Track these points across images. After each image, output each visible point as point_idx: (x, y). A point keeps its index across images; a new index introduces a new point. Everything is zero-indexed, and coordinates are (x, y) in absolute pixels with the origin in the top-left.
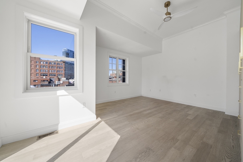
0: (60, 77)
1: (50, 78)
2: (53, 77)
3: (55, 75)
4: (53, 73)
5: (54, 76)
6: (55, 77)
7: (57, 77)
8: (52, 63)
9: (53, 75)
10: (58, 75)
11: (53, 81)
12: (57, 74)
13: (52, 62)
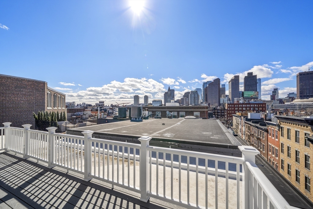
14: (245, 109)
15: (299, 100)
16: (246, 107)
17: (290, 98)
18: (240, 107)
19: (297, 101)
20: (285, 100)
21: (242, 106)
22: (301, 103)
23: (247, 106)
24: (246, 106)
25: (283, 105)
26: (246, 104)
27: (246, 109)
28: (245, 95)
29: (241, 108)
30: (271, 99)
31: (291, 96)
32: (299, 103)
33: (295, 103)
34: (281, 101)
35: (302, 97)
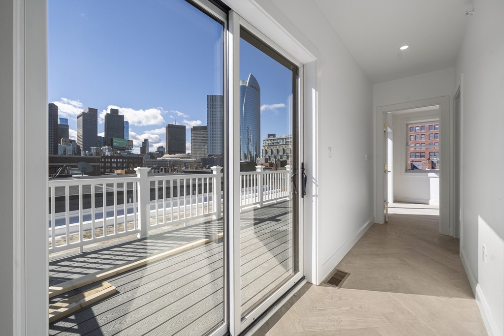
0: (435, 159)
1: (413, 161)
2: (418, 159)
3: (422, 154)
4: (418, 150)
5: (421, 157)
6: (424, 160)
7: (429, 159)
8: (417, 128)
9: (417, 154)
10: (431, 154)
11: (417, 168)
12: (427, 152)
13: (415, 126)
14: (115, 166)
15: (168, 155)
16: (117, 163)
17: (160, 152)
18: (108, 162)
19: (167, 157)
20: (156, 154)
21: (111, 160)
22: (171, 159)
23: (119, 161)
24: (117, 160)
25: (154, 160)
26: (117, 158)
27: (117, 165)
28: (115, 144)
29: (109, 164)
30: (141, 152)
31: (161, 150)
32: (169, 159)
33: (166, 159)
34: (152, 155)
35: (170, 152)
